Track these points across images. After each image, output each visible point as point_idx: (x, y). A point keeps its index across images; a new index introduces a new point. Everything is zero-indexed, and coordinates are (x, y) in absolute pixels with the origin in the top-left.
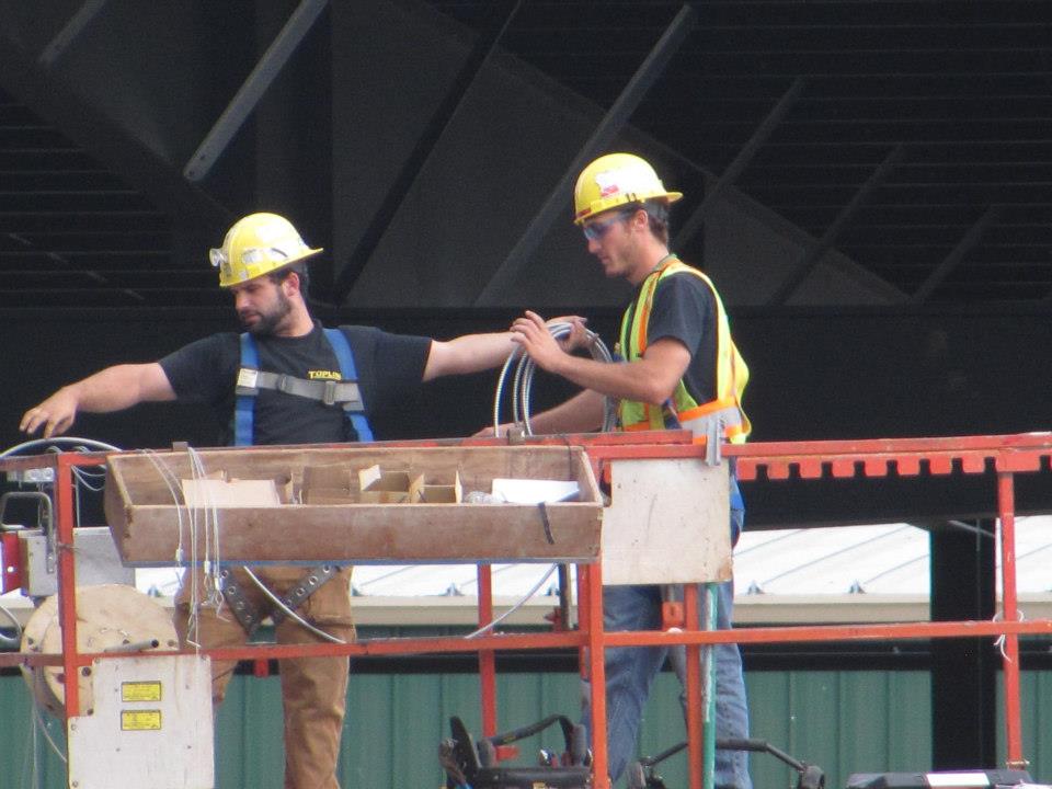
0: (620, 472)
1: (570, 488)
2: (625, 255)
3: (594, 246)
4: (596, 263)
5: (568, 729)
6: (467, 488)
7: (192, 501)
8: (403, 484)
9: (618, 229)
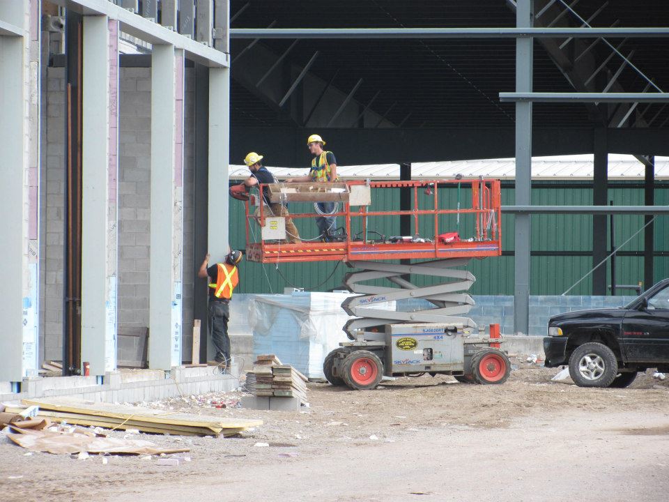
0: (352, 187)
1: (344, 190)
2: (315, 150)
3: (310, 148)
4: (310, 151)
5: (343, 229)
6: (327, 190)
7: (282, 192)
8: (317, 189)
9: (314, 145)
